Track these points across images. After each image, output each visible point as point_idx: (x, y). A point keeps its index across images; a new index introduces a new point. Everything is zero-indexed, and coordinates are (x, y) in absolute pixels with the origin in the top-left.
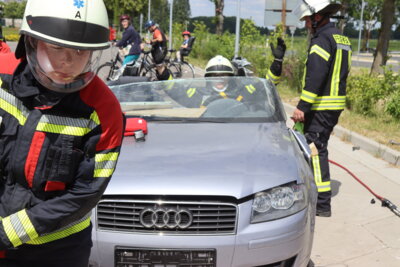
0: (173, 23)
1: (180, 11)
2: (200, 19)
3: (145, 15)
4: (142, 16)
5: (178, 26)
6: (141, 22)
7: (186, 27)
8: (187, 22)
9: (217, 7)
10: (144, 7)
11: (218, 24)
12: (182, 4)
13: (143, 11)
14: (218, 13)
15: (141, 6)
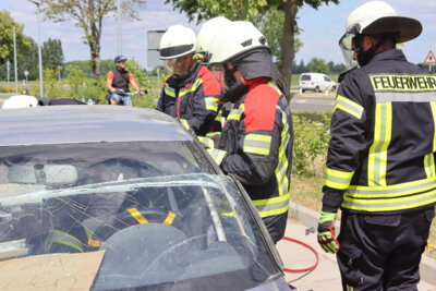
0: (44, 68)
1: (51, 56)
2: (74, 64)
3: (12, 62)
4: (8, 63)
5: (49, 72)
6: (8, 69)
7: (58, 72)
8: (59, 67)
9: (92, 49)
10: (12, 53)
11: (94, 67)
12: (54, 49)
13: (10, 57)
14: (94, 56)
15: (7, 52)
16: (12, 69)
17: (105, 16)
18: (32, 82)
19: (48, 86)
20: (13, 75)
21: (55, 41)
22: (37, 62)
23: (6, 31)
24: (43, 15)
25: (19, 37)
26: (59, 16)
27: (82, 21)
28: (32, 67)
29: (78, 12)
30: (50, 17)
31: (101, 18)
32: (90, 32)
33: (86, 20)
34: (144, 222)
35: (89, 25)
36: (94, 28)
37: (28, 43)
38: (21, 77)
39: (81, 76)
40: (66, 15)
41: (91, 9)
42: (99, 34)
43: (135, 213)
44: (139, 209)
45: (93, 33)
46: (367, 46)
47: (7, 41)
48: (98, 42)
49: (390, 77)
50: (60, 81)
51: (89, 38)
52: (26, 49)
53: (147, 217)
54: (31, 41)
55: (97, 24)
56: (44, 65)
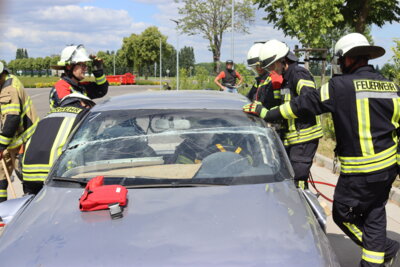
0: (180, 68)
1: (186, 59)
2: (200, 65)
3: (158, 63)
4: (156, 64)
5: (183, 71)
6: (155, 68)
7: (190, 71)
8: (191, 68)
9: (215, 55)
10: (158, 57)
11: (216, 68)
12: (188, 53)
13: (157, 60)
14: (216, 59)
15: (155, 56)
16: (158, 68)
17: (224, 31)
18: (172, 79)
19: (182, 81)
20: (158, 73)
21: (189, 48)
22: (175, 63)
23: (155, 41)
24: (181, 30)
25: (164, 45)
26: (192, 31)
27: (208, 34)
28: (172, 67)
29: (205, 27)
30: (186, 32)
31: (221, 32)
32: (213, 42)
33: (211, 33)
34: (224, 151)
35: (213, 37)
36: (216, 39)
37: (170, 49)
38: (164, 75)
39: (205, 74)
40: (197, 30)
41: (215, 25)
42: (220, 43)
43: (219, 146)
44: (222, 144)
45: (216, 43)
46: (348, 63)
47: (156, 48)
48: (219, 50)
49: (368, 81)
50: (191, 78)
51: (212, 46)
52: (168, 53)
54: (172, 47)
55: (219, 37)
56: (180, 65)
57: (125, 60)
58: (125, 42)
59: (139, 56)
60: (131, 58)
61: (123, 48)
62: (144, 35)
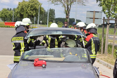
17: (72, 4)
21: (52, 9)
23: (35, 5)
25: (40, 8)
27: (64, 5)
30: (53, 3)
31: (71, 4)
32: (66, 9)
33: (65, 4)
35: (66, 6)
37: (43, 10)
40: (59, 3)
42: (70, 10)
45: (68, 10)
47: (35, 9)
48: (69, 13)
53: (73, 54)
55: (69, 6)
57: (19, 14)
58: (19, 5)
59: (27, 13)
60: (22, 13)
61: (18, 8)
62: (30, 2)
